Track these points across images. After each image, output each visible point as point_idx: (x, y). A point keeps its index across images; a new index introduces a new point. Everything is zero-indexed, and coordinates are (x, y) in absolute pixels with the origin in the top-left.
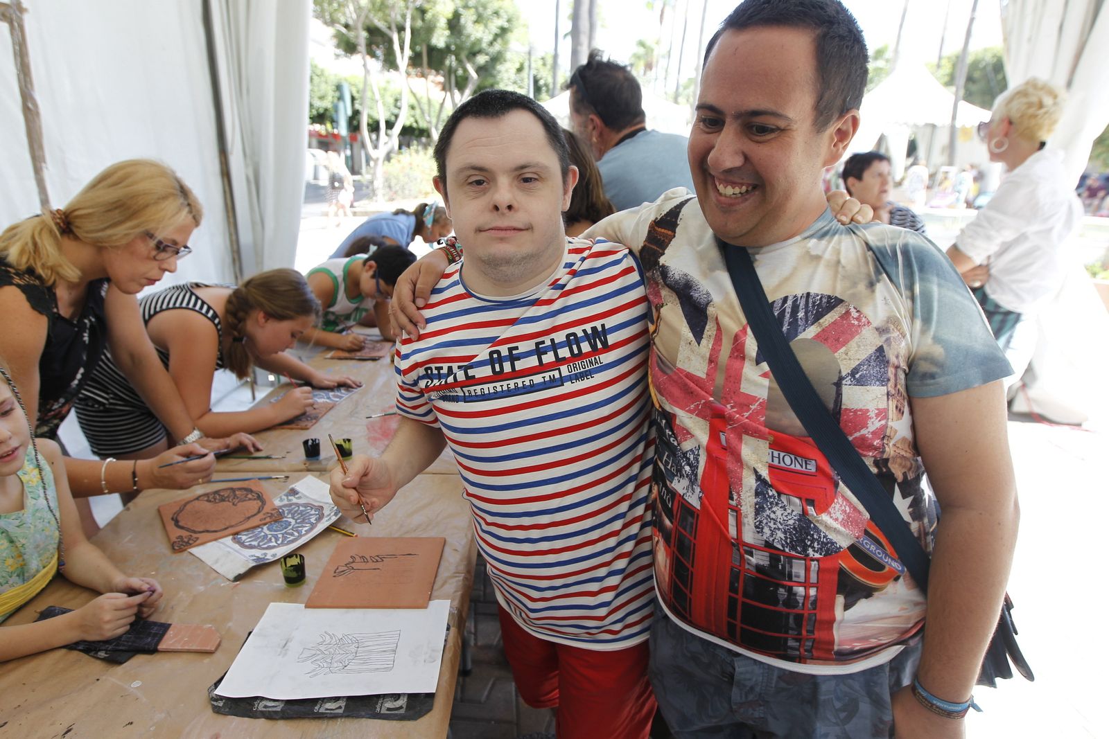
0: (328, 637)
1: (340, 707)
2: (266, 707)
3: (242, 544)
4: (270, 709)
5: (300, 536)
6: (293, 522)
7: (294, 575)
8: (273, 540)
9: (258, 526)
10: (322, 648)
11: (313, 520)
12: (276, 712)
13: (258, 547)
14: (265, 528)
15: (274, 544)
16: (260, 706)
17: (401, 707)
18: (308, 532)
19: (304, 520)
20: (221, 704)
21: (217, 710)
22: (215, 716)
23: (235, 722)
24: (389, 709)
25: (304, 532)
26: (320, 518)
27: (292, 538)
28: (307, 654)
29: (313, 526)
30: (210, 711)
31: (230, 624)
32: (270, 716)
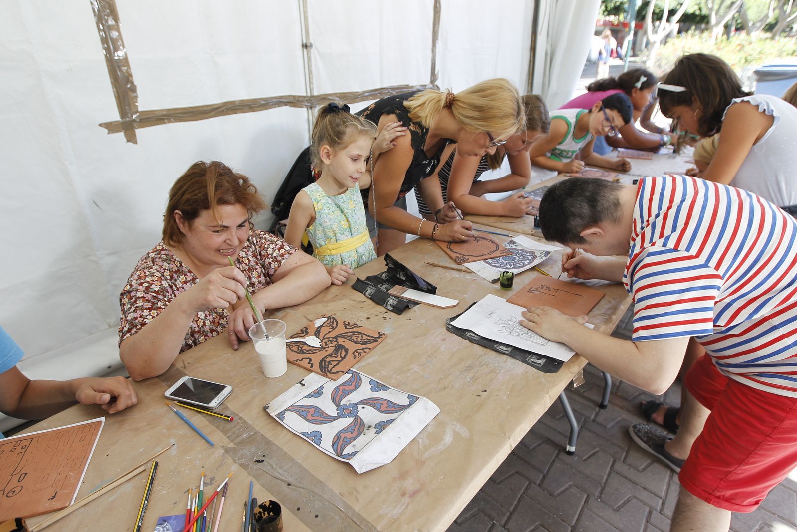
0: (514, 319)
1: (507, 350)
2: (471, 335)
3: (490, 264)
4: (473, 337)
5: (524, 265)
6: (517, 258)
7: (506, 283)
8: (508, 265)
9: (497, 257)
10: (510, 322)
11: (530, 258)
12: (475, 340)
13: (500, 267)
14: (501, 258)
15: (509, 267)
16: (468, 334)
17: (540, 364)
18: (528, 264)
19: (523, 258)
20: (450, 327)
21: (448, 329)
22: (447, 331)
23: (455, 337)
24: (533, 362)
25: (526, 264)
26: (535, 257)
27: (519, 265)
28: (501, 322)
29: (531, 262)
30: (444, 329)
31: (466, 296)
32: (472, 341)
